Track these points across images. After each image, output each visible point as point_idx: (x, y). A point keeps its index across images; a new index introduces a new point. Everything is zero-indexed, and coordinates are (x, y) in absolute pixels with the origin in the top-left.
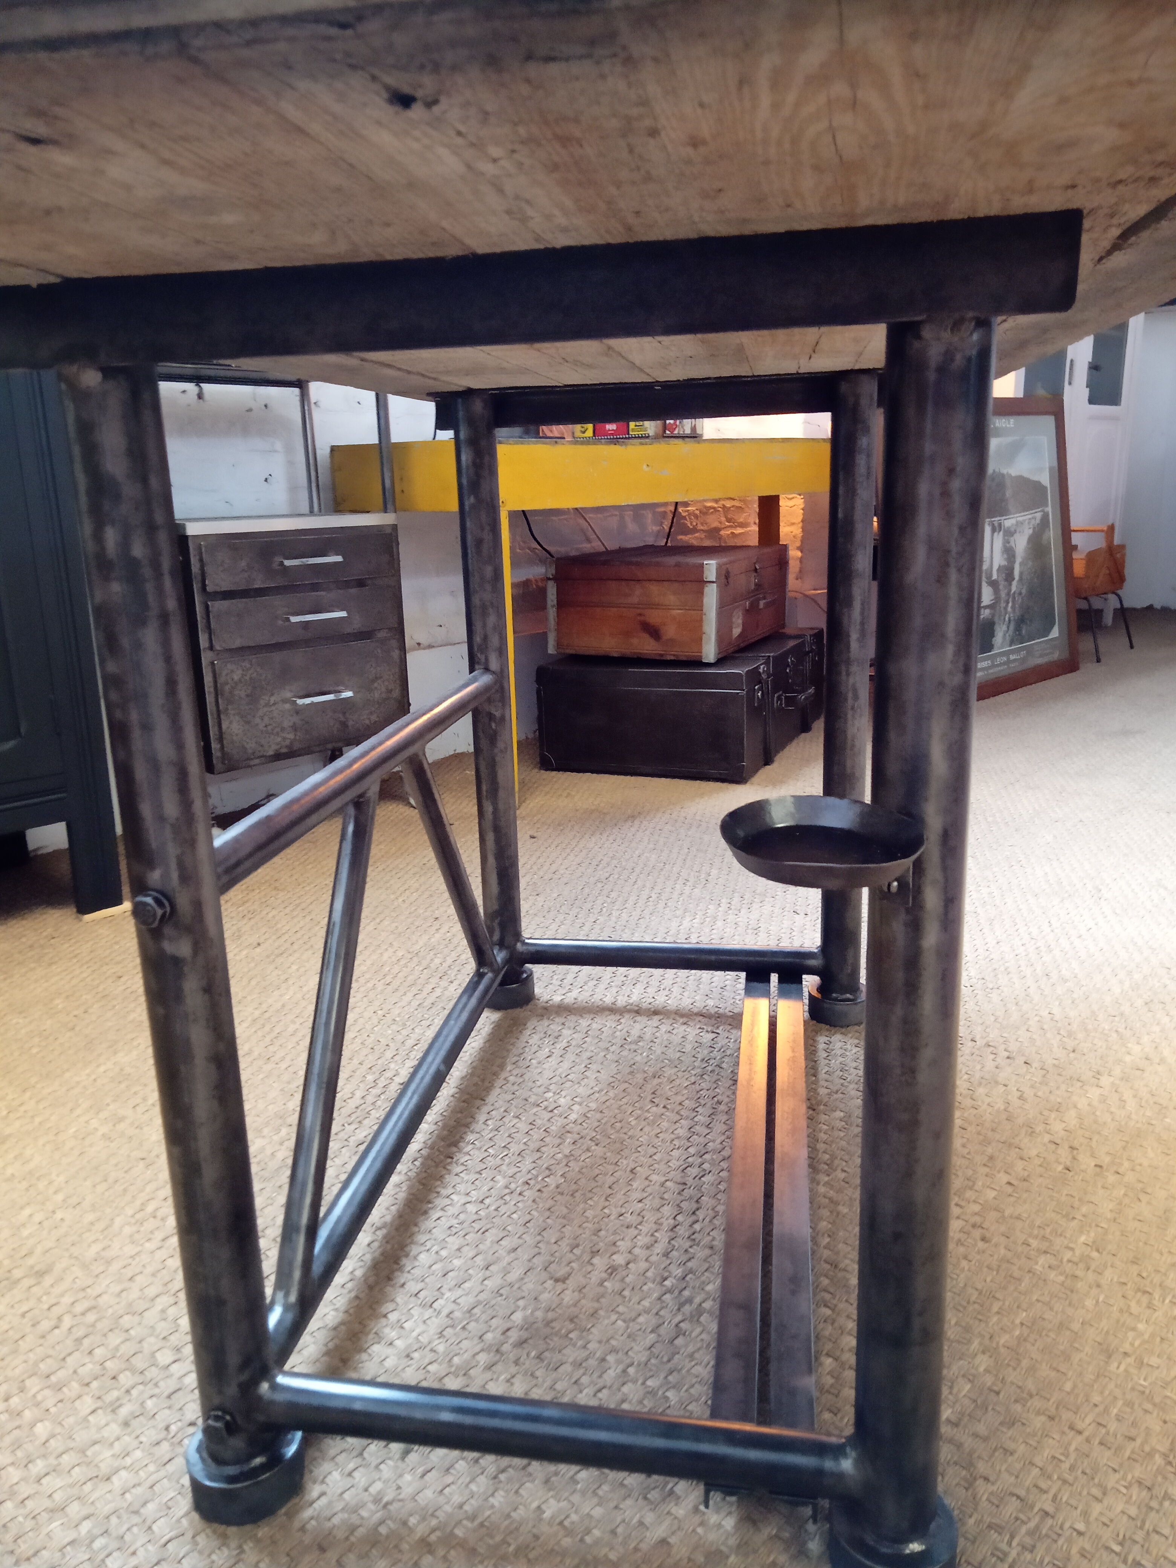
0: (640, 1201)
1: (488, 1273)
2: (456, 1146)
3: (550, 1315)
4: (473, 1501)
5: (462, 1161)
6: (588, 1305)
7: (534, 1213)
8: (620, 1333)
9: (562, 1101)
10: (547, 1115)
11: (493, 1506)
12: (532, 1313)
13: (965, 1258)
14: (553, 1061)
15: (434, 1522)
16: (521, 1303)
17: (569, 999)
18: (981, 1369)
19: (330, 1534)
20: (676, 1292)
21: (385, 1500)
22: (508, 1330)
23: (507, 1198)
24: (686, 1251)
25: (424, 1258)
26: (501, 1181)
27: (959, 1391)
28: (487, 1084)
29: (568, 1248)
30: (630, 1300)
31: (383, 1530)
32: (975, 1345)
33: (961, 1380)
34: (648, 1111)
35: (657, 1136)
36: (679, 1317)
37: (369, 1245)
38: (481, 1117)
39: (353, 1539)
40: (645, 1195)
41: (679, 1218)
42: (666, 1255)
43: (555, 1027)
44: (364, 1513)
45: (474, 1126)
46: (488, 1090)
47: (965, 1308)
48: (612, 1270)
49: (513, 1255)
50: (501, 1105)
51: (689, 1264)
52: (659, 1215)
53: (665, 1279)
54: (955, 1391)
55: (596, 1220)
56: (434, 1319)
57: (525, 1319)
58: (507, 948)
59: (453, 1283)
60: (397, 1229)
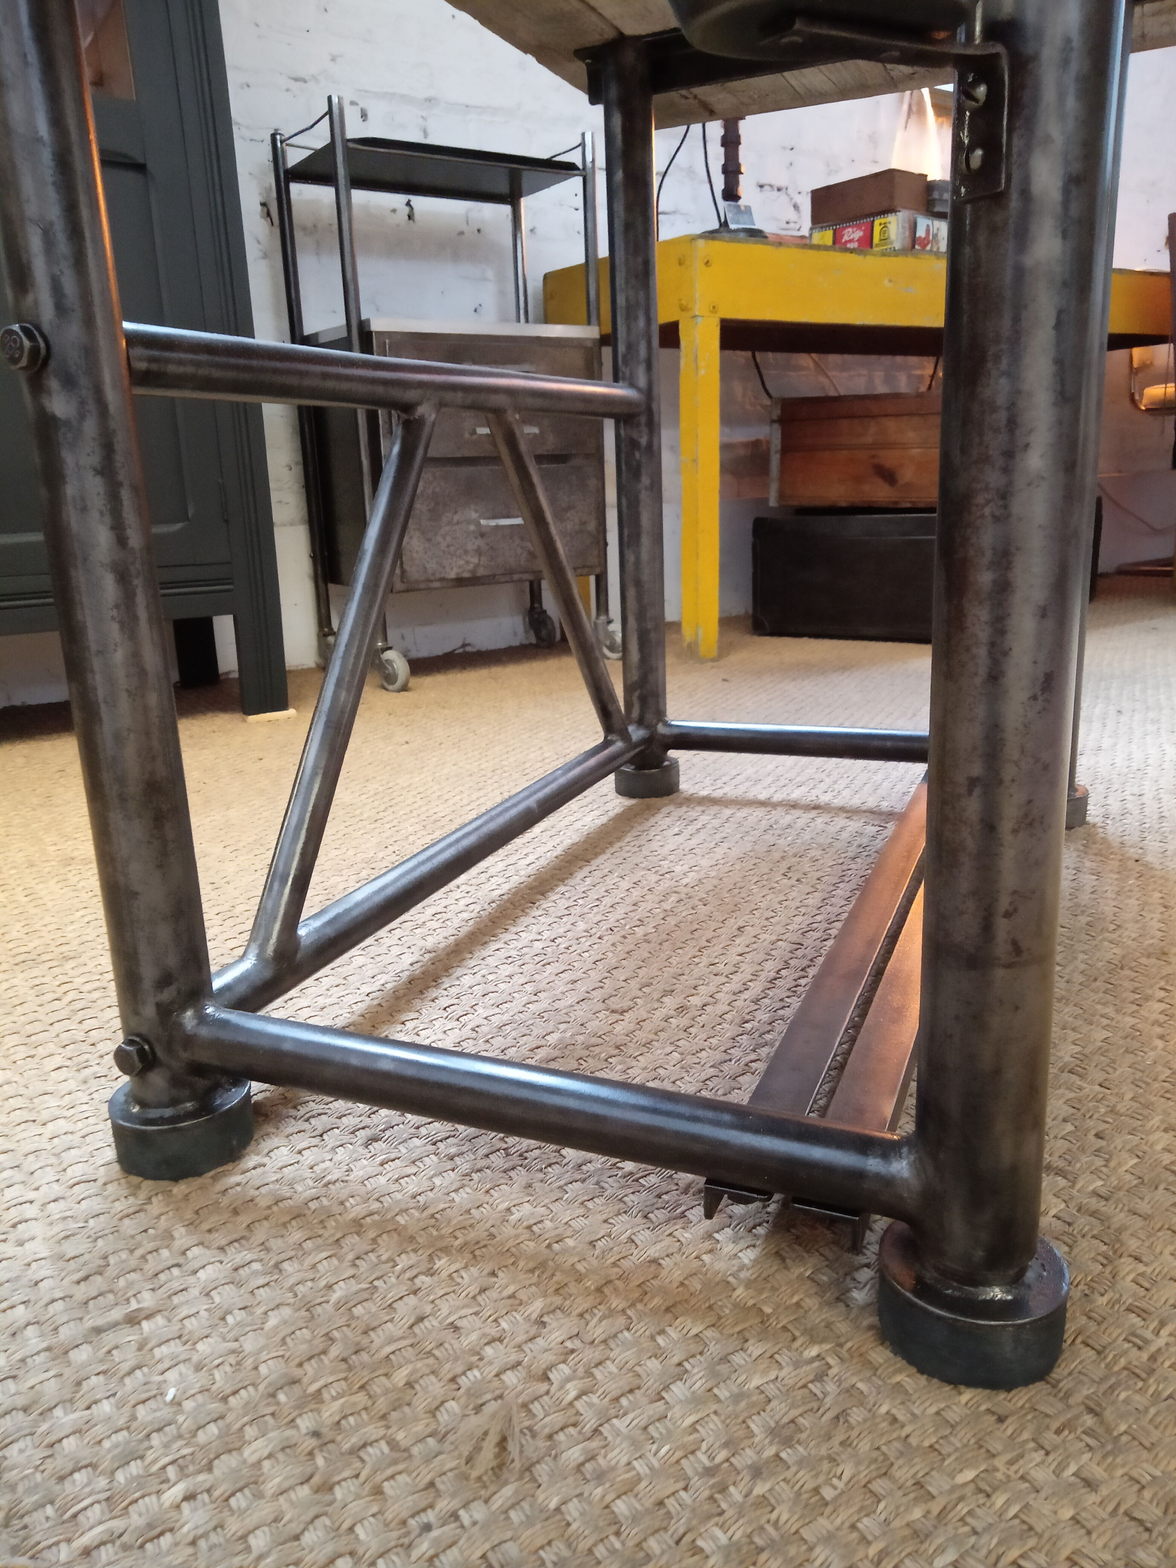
0: (741, 955)
1: (535, 998)
2: (543, 894)
3: (594, 1040)
4: (430, 1194)
5: (544, 906)
6: (641, 1036)
7: (610, 954)
8: (672, 1064)
9: (678, 869)
10: (654, 878)
11: (453, 1200)
12: (572, 1036)
13: (1161, 1037)
14: (680, 839)
15: (376, 1206)
16: (563, 1027)
17: (718, 794)
18: (1159, 1147)
19: (252, 1201)
20: (756, 1035)
21: (328, 1178)
22: (537, 1048)
23: (583, 940)
24: (782, 1000)
25: (467, 980)
26: (582, 926)
27: (1120, 1164)
28: (598, 850)
29: (638, 986)
30: (695, 1037)
31: (313, 1205)
32: (1156, 1121)
33: (1124, 1155)
34: (777, 882)
35: (780, 903)
36: (753, 1056)
37: (412, 965)
38: (580, 875)
39: (275, 1208)
40: (747, 950)
41: (783, 972)
42: (756, 1001)
43: (693, 814)
44: (299, 1188)
45: (571, 882)
46: (596, 855)
47: (1148, 1084)
48: (682, 1009)
49: (570, 986)
50: (607, 867)
51: (781, 1012)
52: (760, 968)
53: (747, 1022)
54: (1112, 1164)
55: (680, 966)
56: (457, 1031)
57: (561, 1040)
58: (647, 727)
59: (492, 1002)
60: (448, 954)
